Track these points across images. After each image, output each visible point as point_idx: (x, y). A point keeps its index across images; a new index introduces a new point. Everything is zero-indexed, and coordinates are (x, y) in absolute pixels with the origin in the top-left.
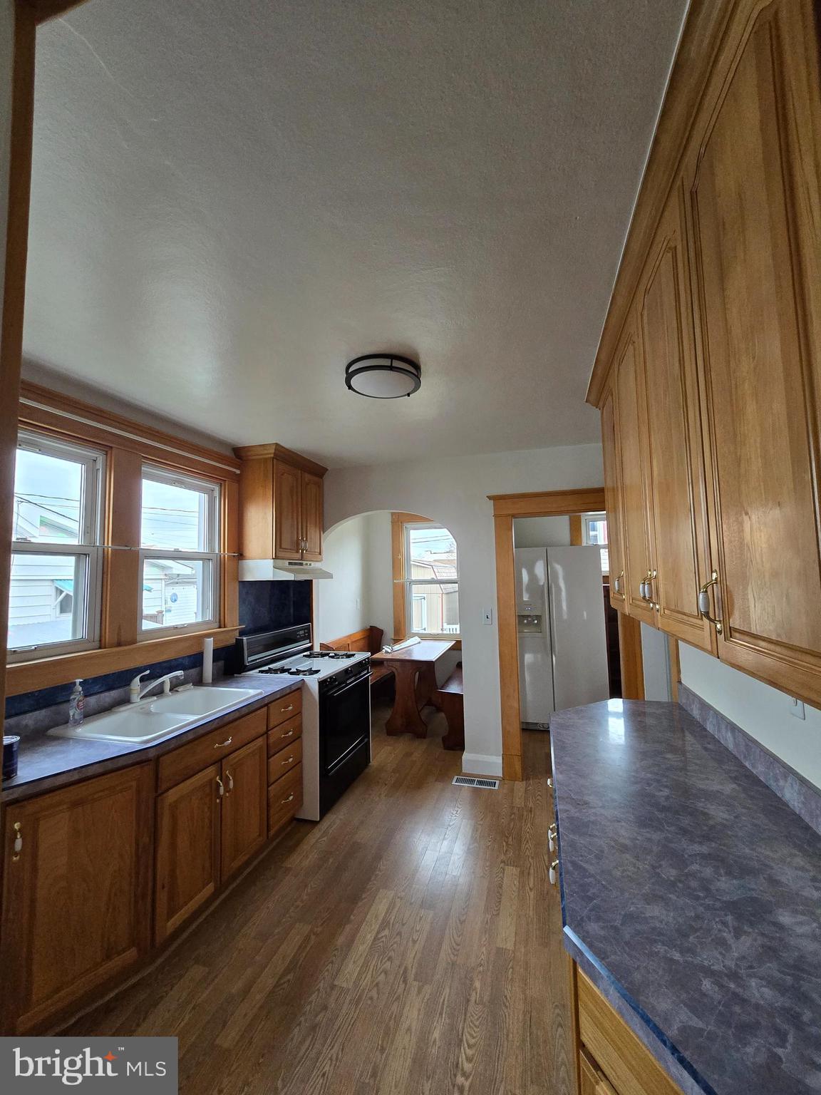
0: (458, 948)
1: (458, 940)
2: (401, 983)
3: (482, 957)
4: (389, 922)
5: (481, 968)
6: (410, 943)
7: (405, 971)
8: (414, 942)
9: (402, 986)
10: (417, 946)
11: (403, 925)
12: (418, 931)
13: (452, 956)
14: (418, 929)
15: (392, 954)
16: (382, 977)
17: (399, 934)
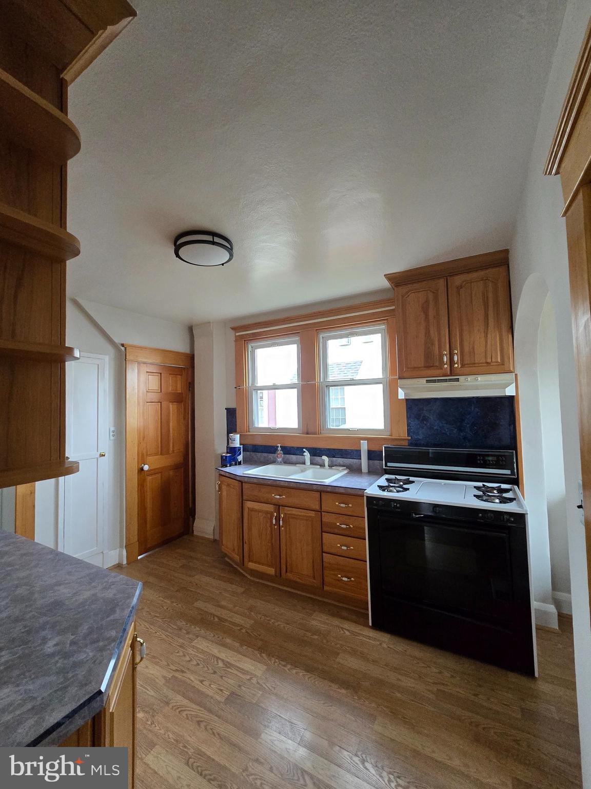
0: (178, 711)
1: (184, 714)
2: (176, 668)
3: (157, 728)
4: (228, 668)
5: (149, 723)
6: (201, 679)
7: (183, 672)
8: (201, 682)
9: (174, 668)
10: (198, 682)
11: (222, 677)
12: (210, 686)
13: (175, 704)
14: (212, 686)
15: (201, 666)
16: (188, 659)
17: (215, 673)
